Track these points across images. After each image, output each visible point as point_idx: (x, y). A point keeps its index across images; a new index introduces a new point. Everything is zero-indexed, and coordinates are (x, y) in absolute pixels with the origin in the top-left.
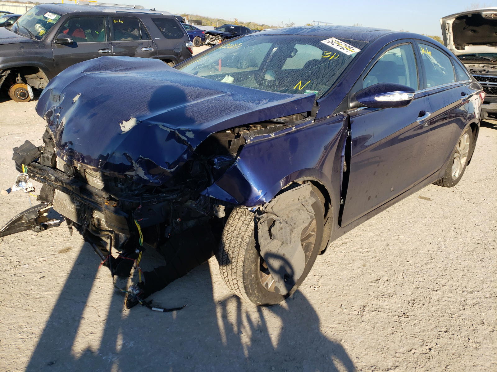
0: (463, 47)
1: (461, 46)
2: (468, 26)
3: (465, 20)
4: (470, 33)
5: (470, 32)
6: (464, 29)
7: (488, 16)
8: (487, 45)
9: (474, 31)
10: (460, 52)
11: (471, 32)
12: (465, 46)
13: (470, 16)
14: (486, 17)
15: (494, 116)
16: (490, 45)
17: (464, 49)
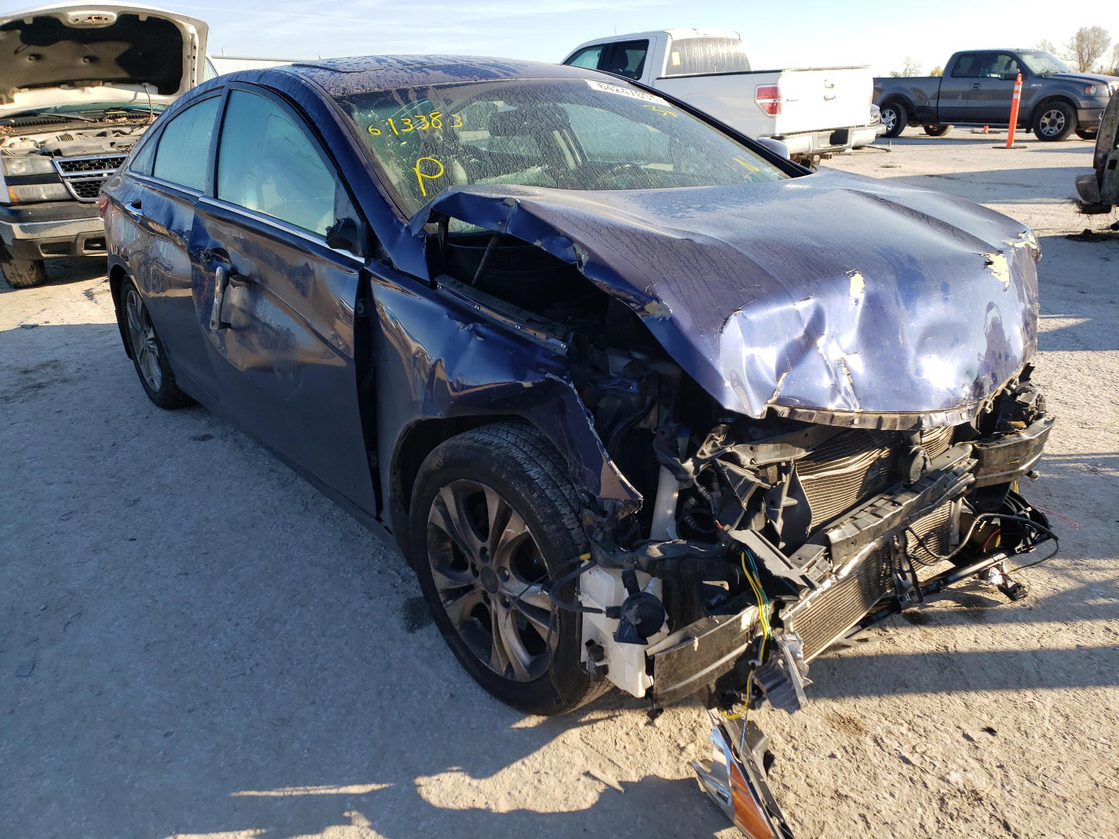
0: (10, 97)
1: (5, 93)
2: (25, 46)
3: (19, 32)
4: (27, 62)
5: (28, 60)
6: (16, 52)
7: (80, 21)
8: (62, 86)
9: (38, 57)
10: (4, 110)
11: (30, 59)
12: (13, 93)
13: (29, 22)
14: (77, 22)
15: (99, 245)
16: (69, 85)
17: (11, 101)
